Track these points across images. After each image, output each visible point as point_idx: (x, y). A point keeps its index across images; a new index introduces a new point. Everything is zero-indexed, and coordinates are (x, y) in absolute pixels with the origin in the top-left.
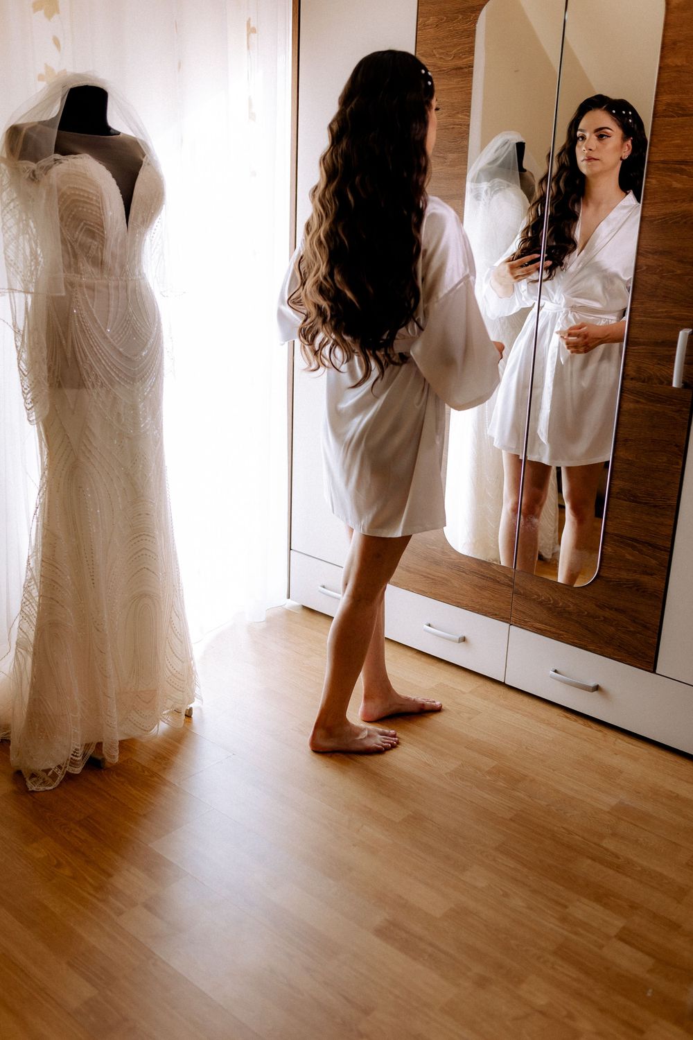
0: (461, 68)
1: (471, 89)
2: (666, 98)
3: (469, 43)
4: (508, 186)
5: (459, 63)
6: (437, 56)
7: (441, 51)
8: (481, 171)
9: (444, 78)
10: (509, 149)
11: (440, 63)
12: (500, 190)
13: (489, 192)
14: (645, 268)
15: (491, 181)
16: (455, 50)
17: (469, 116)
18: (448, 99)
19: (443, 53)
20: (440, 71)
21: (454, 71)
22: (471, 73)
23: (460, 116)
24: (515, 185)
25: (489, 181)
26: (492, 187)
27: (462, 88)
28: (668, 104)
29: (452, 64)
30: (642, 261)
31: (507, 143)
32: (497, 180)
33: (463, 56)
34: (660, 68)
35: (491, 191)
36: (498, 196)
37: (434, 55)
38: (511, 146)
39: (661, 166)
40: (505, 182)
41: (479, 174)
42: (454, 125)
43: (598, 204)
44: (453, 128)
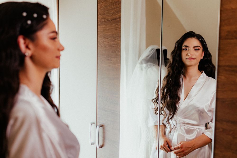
0: (116, 19)
1: (121, 28)
2: (227, 28)
3: (119, 7)
4: (153, 65)
5: (115, 17)
6: (106, 14)
7: (107, 12)
8: (143, 60)
9: (109, 24)
10: (154, 52)
11: (107, 17)
12: (150, 67)
13: (146, 68)
14: (221, 130)
15: (147, 64)
16: (113, 11)
17: (120, 41)
18: (111, 33)
19: (108, 13)
20: (107, 21)
21: (113, 21)
22: (120, 21)
23: (116, 41)
24: (156, 65)
25: (146, 64)
26: (147, 66)
27: (117, 28)
28: (229, 32)
29: (112, 17)
30: (219, 125)
31: (152, 49)
32: (149, 63)
33: (117, 14)
34: (221, 11)
35: (147, 68)
36: (150, 69)
37: (105, 14)
38: (154, 51)
39: (227, 68)
40: (152, 64)
41: (142, 62)
42: (114, 45)
43: (191, 77)
44: (114, 46)
